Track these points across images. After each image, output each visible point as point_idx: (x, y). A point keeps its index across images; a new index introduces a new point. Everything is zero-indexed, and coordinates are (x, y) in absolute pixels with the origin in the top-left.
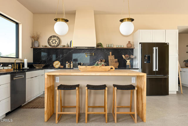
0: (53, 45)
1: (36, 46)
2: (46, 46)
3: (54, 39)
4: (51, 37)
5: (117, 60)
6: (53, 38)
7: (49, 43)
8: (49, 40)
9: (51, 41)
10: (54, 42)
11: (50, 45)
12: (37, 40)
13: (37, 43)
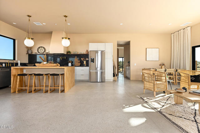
0: (41, 52)
1: (30, 52)
2: (36, 53)
4: (39, 47)
5: (80, 61)
6: (40, 48)
7: (38, 51)
8: (38, 49)
9: (39, 50)
10: (41, 50)
11: (39, 53)
12: (30, 49)
13: (31, 51)
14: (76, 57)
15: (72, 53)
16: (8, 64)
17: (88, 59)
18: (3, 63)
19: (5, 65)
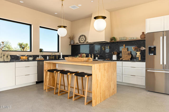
1: (72, 43)
2: (78, 43)
3: (82, 37)
5: (130, 52)
7: (79, 40)
8: (79, 38)
10: (82, 39)
11: (80, 42)
12: (73, 39)
13: (73, 41)
14: (124, 45)
15: (118, 40)
16: (51, 57)
17: (144, 48)
18: (47, 56)
19: (49, 58)
